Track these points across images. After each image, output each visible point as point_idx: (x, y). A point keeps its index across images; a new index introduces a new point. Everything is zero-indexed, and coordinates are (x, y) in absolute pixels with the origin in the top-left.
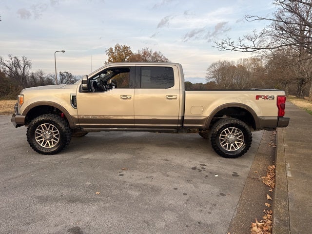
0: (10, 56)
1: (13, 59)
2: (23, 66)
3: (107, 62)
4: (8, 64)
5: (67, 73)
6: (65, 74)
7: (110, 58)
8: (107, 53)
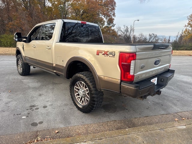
0: (124, 26)
1: (126, 28)
2: (130, 31)
3: (187, 25)
4: (123, 30)
5: (154, 34)
6: (152, 35)
7: (189, 22)
8: (188, 18)
